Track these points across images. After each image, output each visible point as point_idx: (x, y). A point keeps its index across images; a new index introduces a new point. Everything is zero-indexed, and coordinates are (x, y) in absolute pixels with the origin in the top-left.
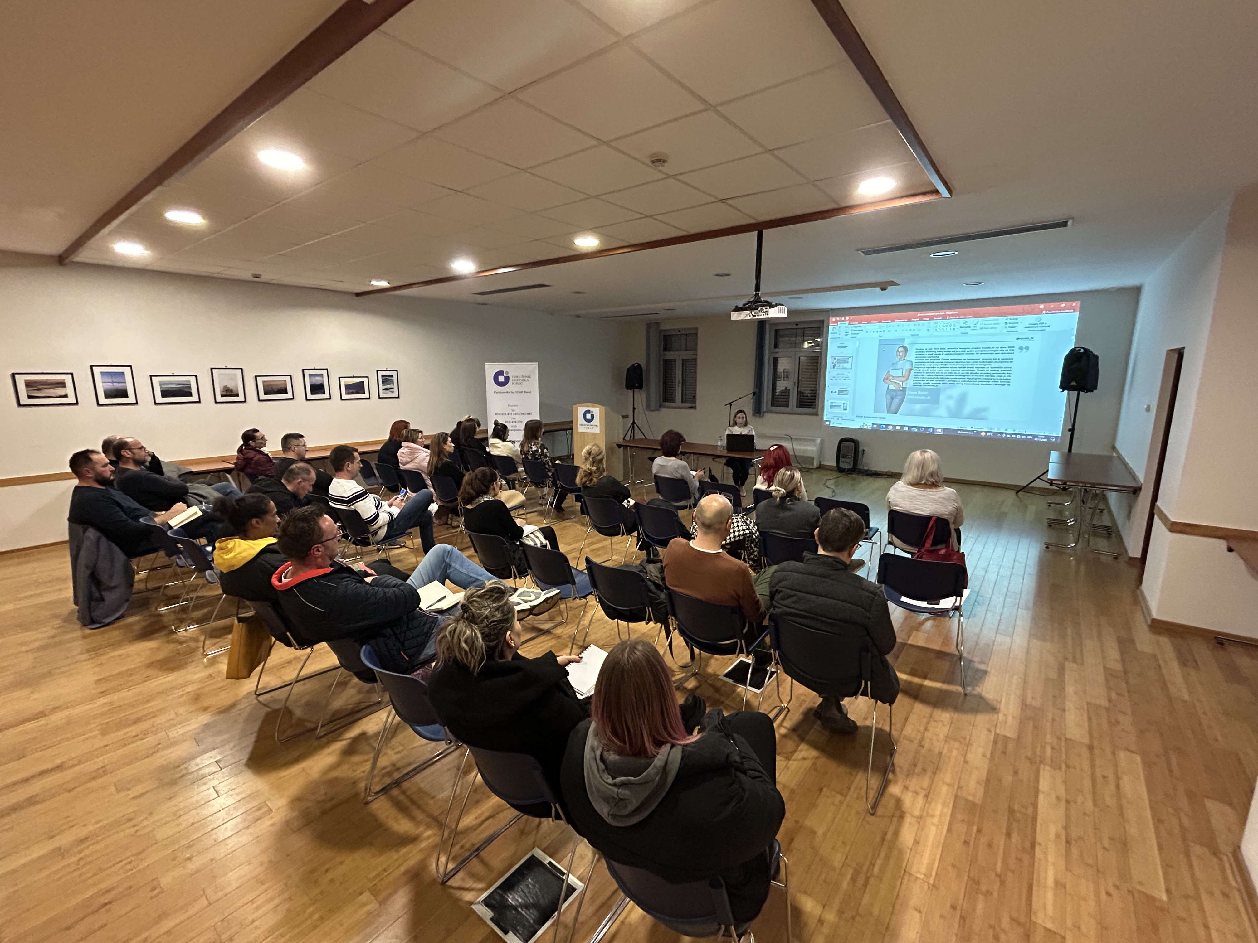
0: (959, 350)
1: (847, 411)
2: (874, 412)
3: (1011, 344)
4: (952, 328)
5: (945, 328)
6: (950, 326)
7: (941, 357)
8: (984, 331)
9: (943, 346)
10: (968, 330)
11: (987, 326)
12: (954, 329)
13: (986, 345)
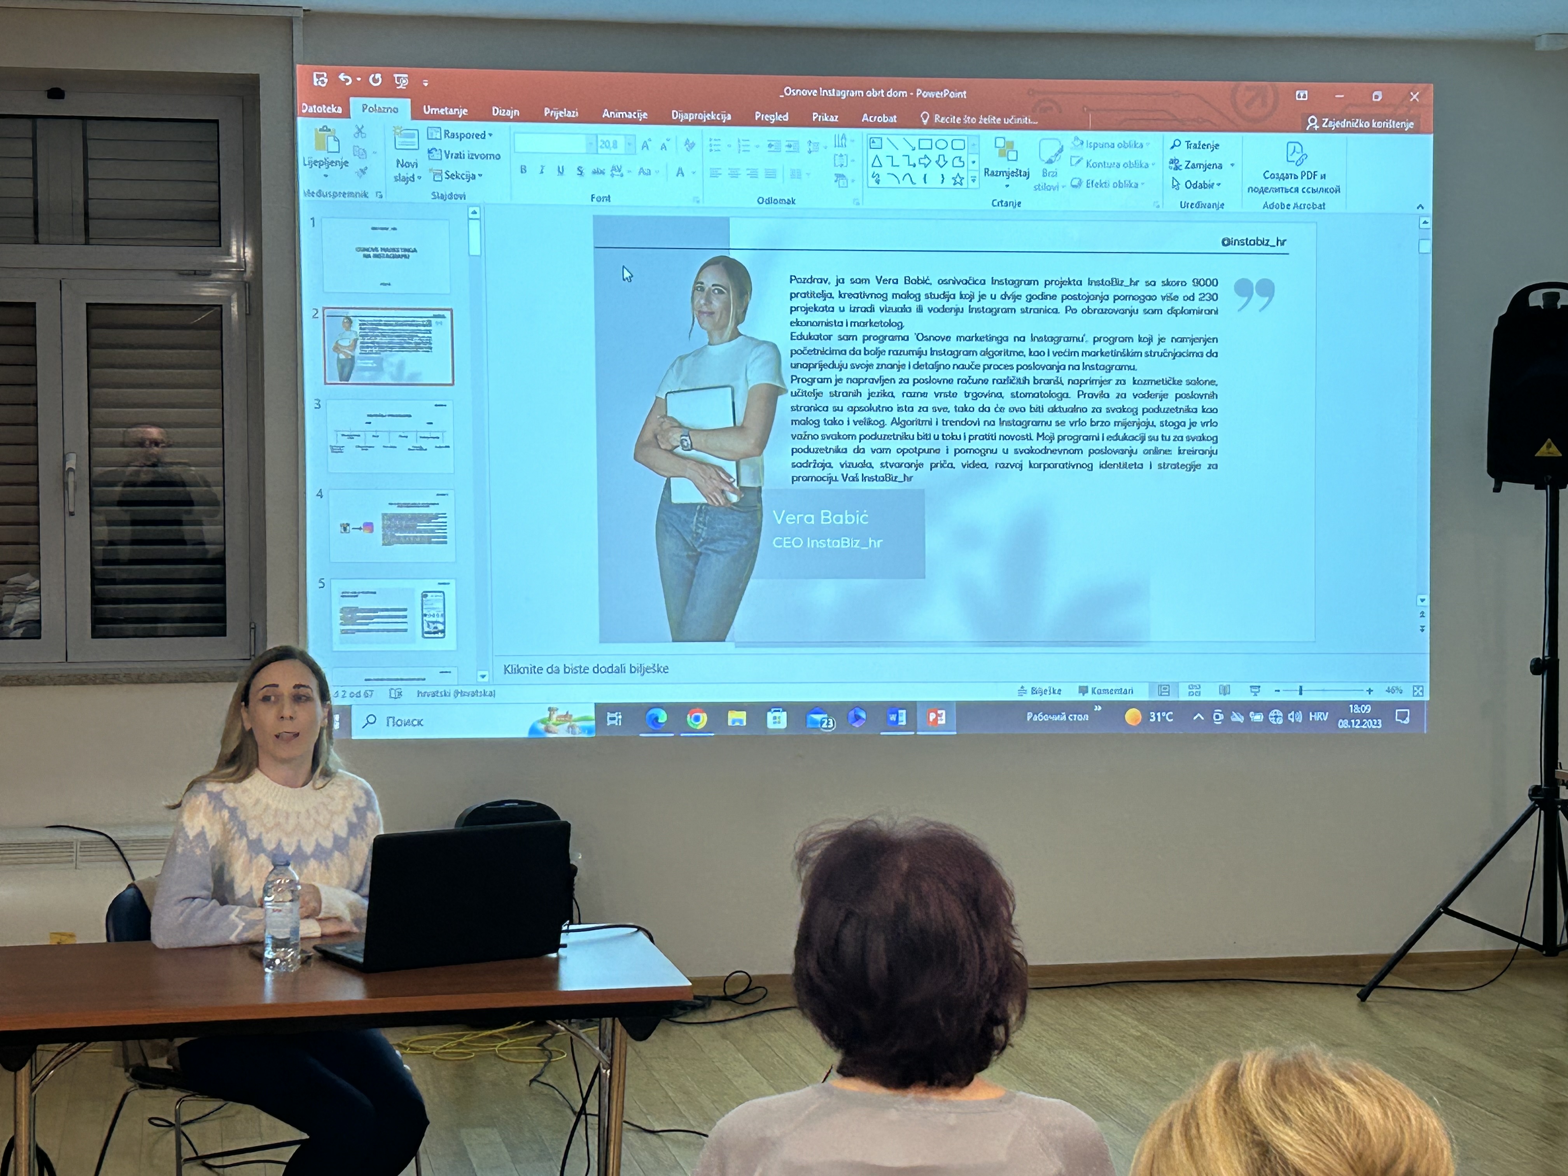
0: (988, 289)
1: (449, 643)
2: (604, 638)
3: (1205, 268)
4: (950, 172)
5: (918, 173)
6: (941, 162)
7: (913, 323)
8: (1088, 199)
9: (916, 267)
10: (1018, 189)
11: (1098, 175)
12: (958, 181)
13: (1104, 269)
